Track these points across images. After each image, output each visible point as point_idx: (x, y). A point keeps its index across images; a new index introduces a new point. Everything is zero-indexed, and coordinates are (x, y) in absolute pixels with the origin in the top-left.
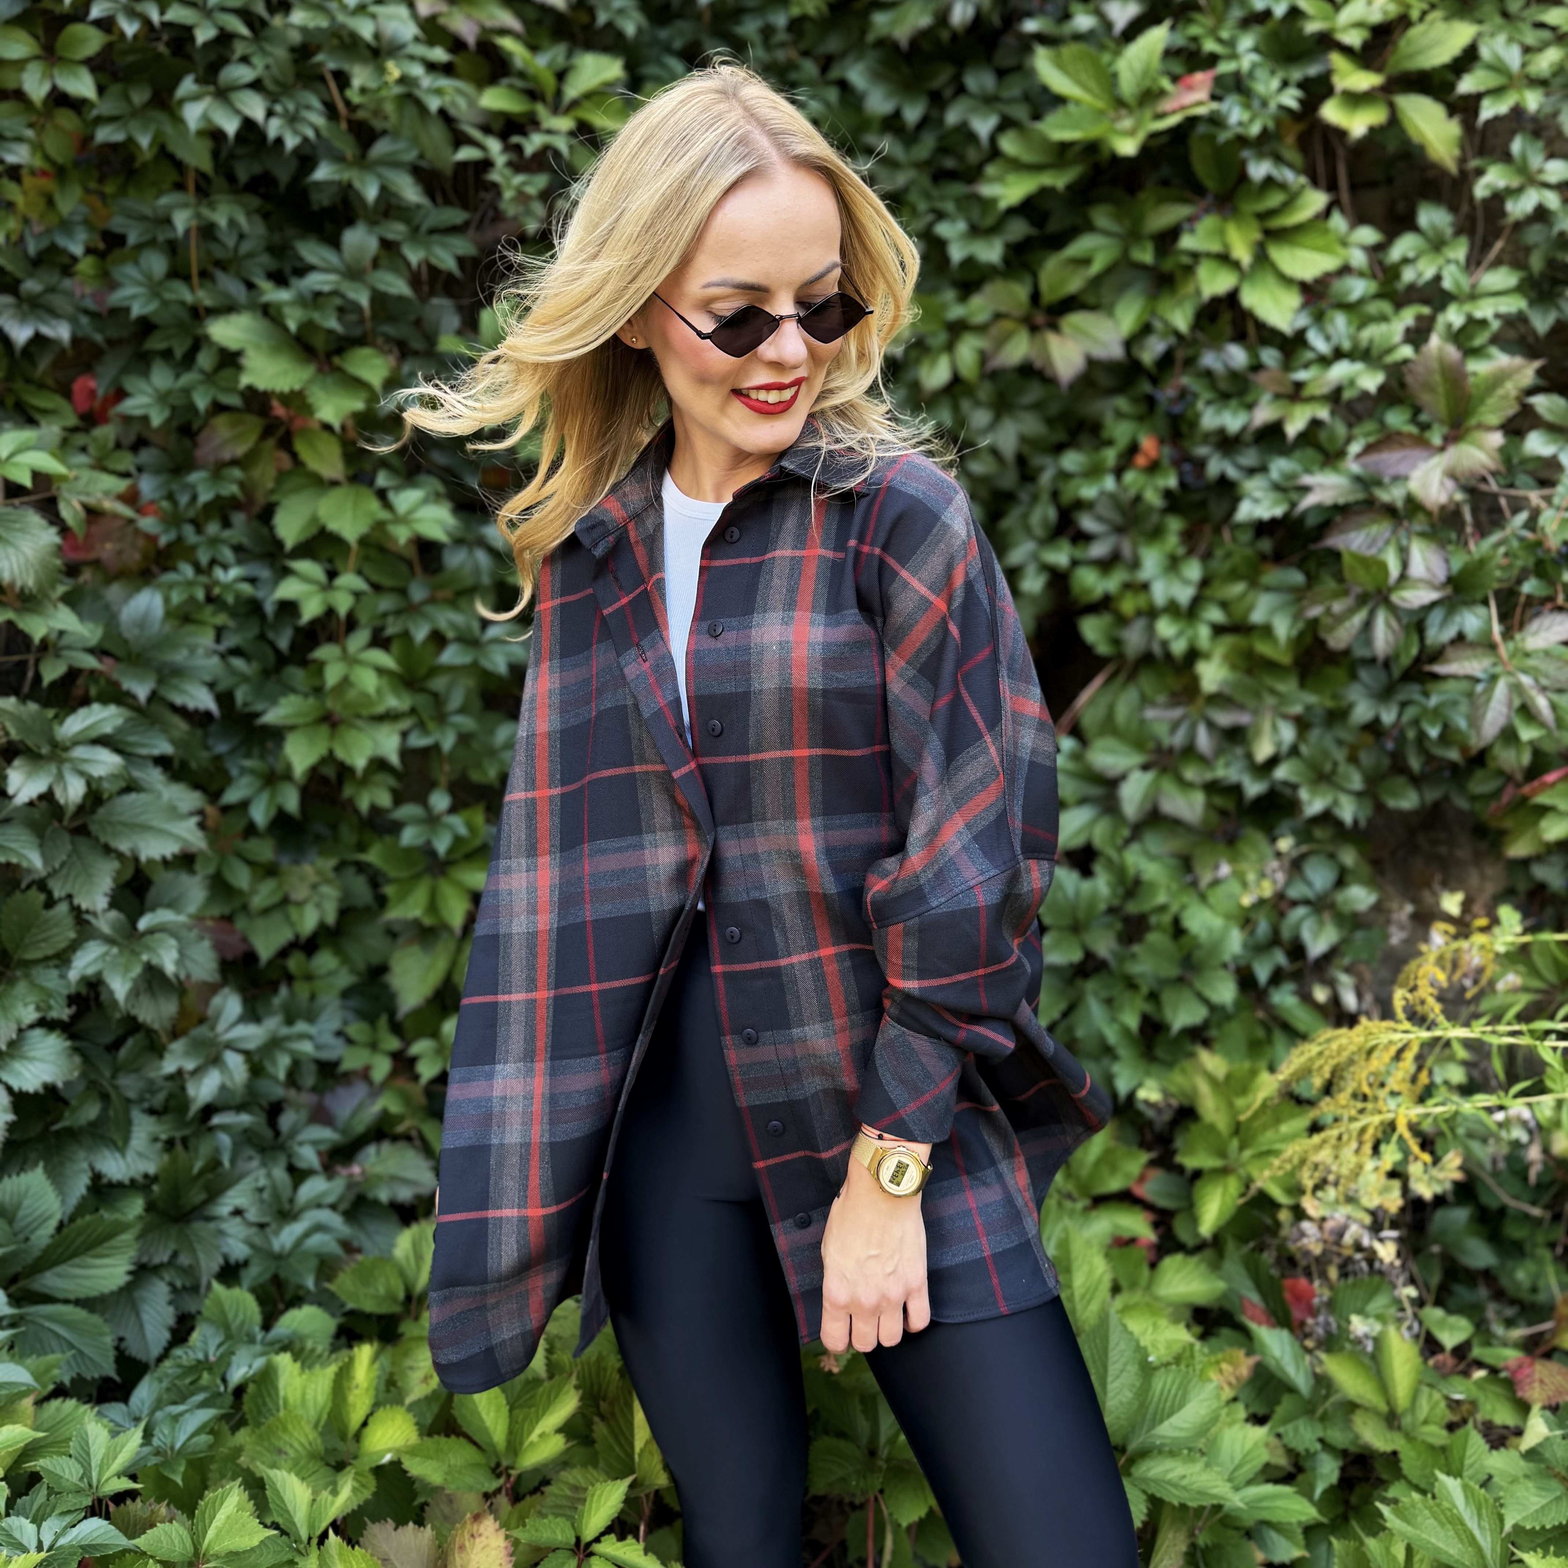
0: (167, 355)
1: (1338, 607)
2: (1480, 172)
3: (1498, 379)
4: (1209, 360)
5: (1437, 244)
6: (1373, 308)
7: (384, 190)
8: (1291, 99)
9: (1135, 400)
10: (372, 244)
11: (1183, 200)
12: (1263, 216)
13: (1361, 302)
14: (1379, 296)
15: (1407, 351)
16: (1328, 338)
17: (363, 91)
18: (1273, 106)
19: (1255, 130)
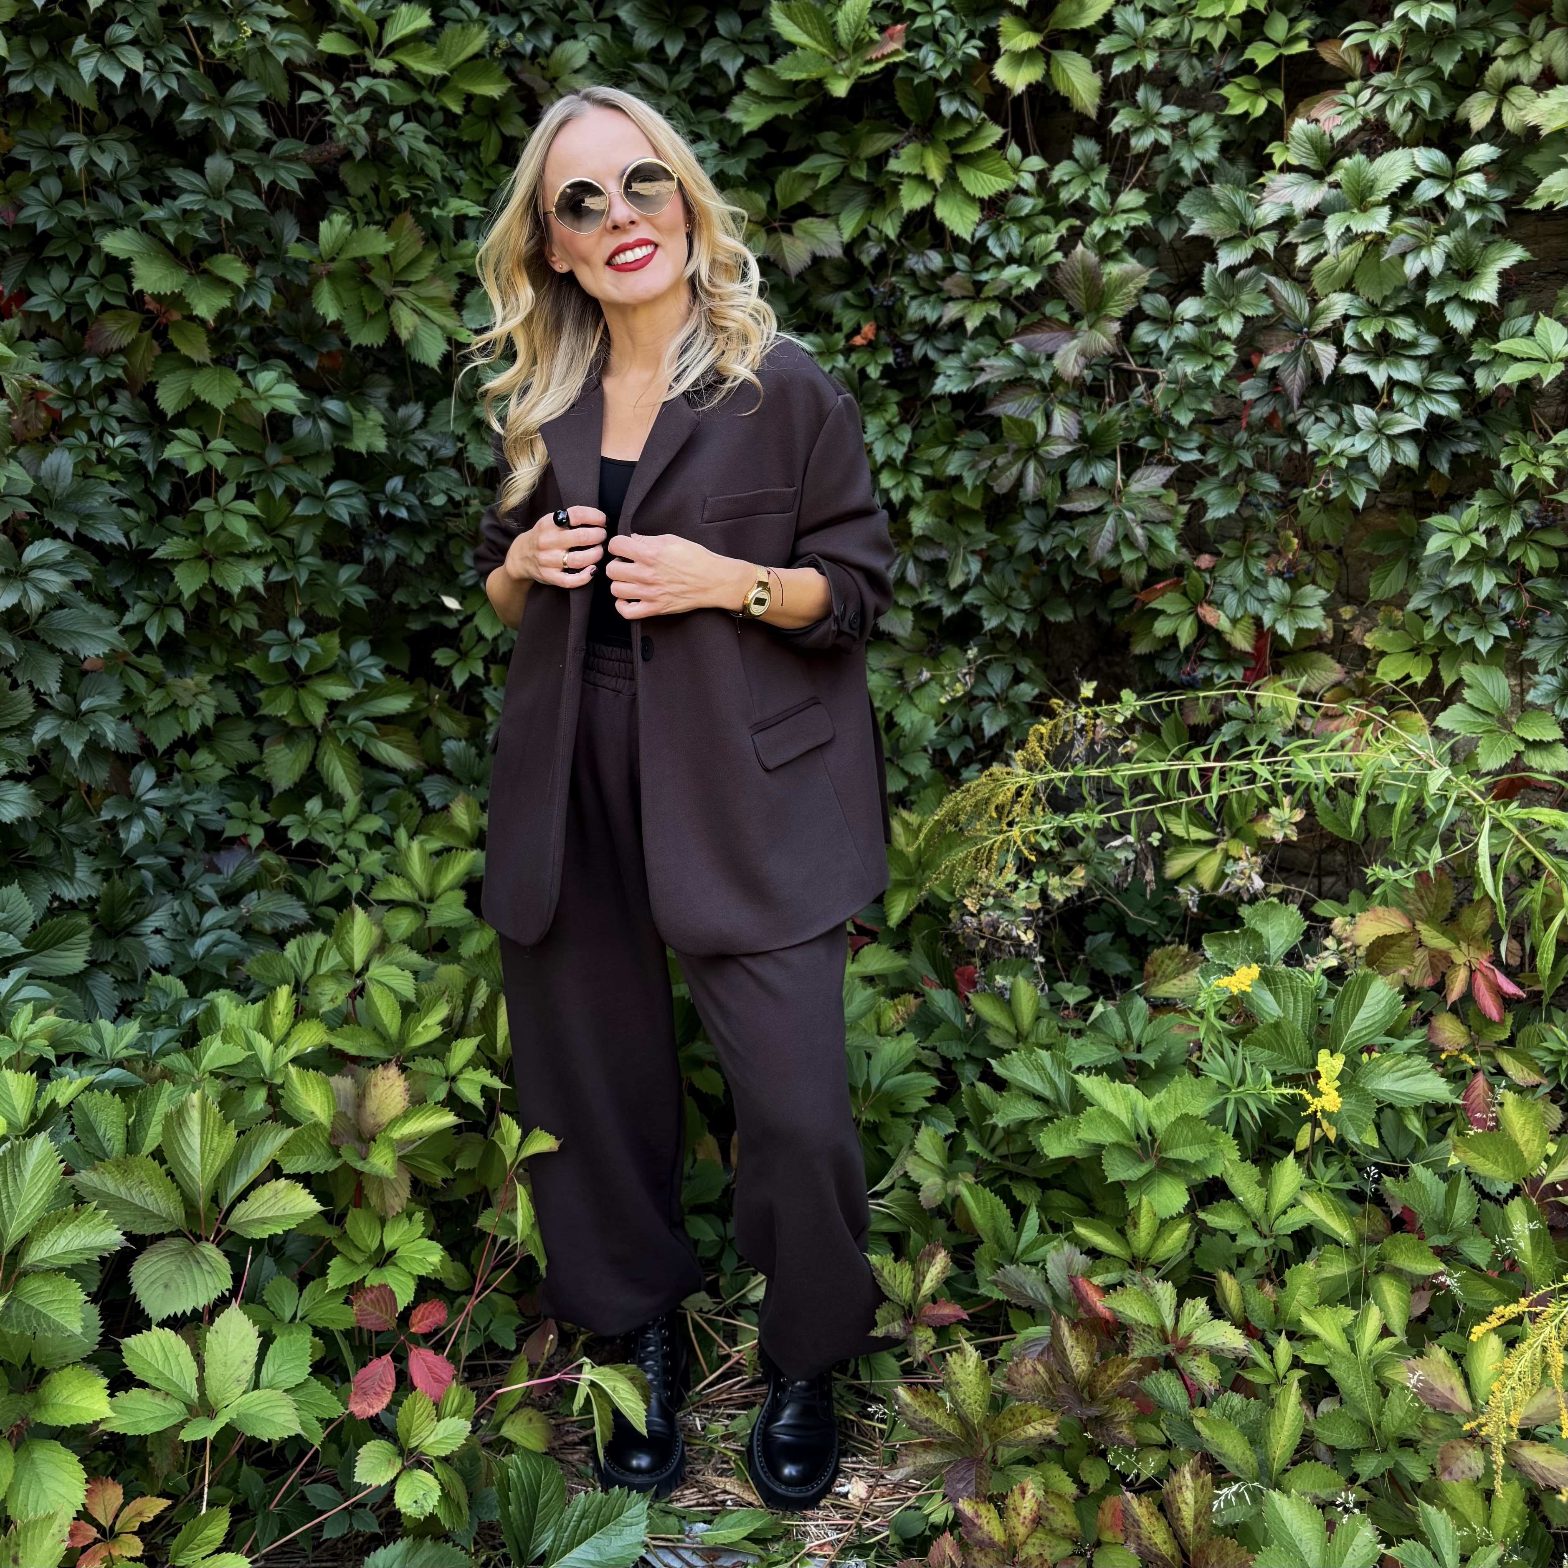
0: (63, 260)
1: (1001, 461)
2: (1115, 112)
3: (1124, 280)
4: (913, 262)
5: (1087, 170)
6: (1039, 221)
7: (239, 125)
8: (972, 49)
9: (859, 295)
10: (230, 168)
11: (894, 131)
12: (952, 144)
13: (1028, 216)
14: (1044, 212)
15: (1058, 256)
16: (1002, 246)
17: (221, 45)
18: (960, 54)
19: (945, 74)
